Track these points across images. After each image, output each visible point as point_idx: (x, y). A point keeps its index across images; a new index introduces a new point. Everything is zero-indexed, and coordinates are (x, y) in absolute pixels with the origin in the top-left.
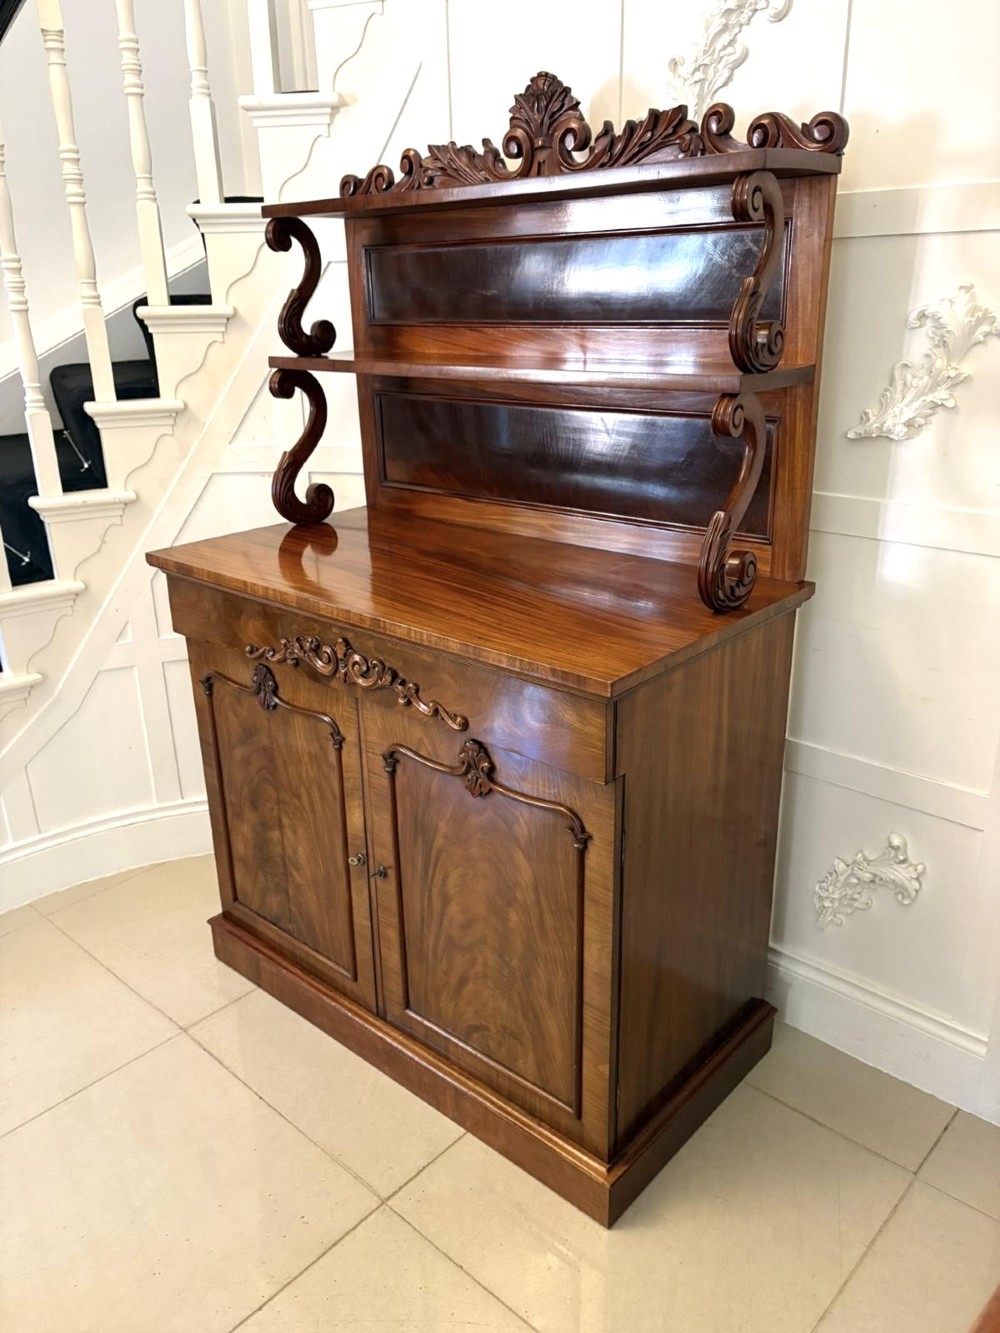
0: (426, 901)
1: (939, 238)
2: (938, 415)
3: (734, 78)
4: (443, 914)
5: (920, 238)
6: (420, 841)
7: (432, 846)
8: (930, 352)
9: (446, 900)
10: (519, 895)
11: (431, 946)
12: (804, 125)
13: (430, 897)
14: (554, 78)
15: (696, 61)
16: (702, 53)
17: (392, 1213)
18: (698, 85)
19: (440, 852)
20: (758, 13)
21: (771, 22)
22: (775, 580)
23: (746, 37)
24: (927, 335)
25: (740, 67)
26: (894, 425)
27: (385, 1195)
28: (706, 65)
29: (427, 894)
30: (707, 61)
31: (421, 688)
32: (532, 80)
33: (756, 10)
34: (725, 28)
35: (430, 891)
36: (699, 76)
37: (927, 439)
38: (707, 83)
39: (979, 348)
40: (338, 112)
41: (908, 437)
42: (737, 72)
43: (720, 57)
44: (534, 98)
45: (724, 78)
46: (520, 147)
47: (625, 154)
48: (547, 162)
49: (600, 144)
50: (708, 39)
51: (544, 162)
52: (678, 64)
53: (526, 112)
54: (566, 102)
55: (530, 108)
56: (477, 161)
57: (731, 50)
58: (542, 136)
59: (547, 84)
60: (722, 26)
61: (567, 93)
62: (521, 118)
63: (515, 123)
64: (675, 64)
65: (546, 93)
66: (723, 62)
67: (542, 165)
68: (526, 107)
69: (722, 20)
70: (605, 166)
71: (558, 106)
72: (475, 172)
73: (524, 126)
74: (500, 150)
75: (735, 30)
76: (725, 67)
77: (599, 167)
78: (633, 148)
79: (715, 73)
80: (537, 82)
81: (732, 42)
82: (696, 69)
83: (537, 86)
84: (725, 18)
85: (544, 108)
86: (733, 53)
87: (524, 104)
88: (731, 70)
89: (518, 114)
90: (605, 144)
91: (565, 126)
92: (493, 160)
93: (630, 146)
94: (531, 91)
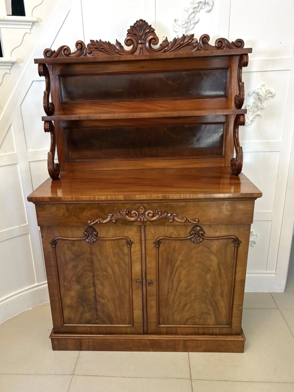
0: (170, 285)
1: (256, 73)
2: (257, 118)
3: (195, 27)
4: (178, 287)
5: (251, 73)
6: (169, 266)
7: (175, 266)
8: (255, 102)
9: (179, 281)
10: (211, 269)
11: (172, 299)
12: (232, 42)
13: (172, 283)
14: (145, 21)
15: (185, 21)
16: (187, 19)
17: (196, 380)
18: (186, 28)
19: (178, 266)
20: (202, 9)
21: (206, 12)
22: (226, 167)
23: (198, 15)
24: (254, 98)
25: (197, 24)
26: (248, 122)
27: (189, 377)
28: (188, 22)
29: (171, 282)
30: (188, 21)
31: (178, 214)
32: (137, 21)
33: (202, 8)
34: (194, 12)
35: (173, 281)
36: (186, 25)
37: (254, 124)
38: (187, 28)
39: (267, 100)
40: (34, 25)
41: (251, 123)
42: (196, 25)
43: (191, 20)
44: (139, 27)
45: (192, 27)
46: (132, 43)
47: (174, 47)
48: (143, 48)
49: (164, 44)
50: (189, 15)
51: (142, 48)
52: (176, 21)
53: (135, 32)
54: (151, 30)
55: (137, 31)
56: (113, 46)
57: (194, 19)
58: (141, 40)
59: (144, 23)
60: (193, 12)
61: (151, 27)
62: (132, 33)
63: (129, 35)
64: (175, 20)
65: (143, 26)
66: (192, 22)
67: (141, 49)
68: (135, 30)
69: (193, 10)
70: (166, 51)
71: (148, 30)
72: (113, 50)
73: (134, 36)
74: (123, 44)
75: (196, 13)
76: (193, 23)
77: (164, 51)
78: (177, 45)
79: (190, 25)
80: (139, 22)
81: (195, 17)
82: (185, 23)
83: (139, 23)
84: (194, 9)
85: (143, 31)
86: (194, 20)
87: (134, 29)
88: (194, 24)
89: (131, 32)
90: (166, 44)
91: (151, 37)
92: (120, 46)
93: (176, 45)
94: (136, 25)
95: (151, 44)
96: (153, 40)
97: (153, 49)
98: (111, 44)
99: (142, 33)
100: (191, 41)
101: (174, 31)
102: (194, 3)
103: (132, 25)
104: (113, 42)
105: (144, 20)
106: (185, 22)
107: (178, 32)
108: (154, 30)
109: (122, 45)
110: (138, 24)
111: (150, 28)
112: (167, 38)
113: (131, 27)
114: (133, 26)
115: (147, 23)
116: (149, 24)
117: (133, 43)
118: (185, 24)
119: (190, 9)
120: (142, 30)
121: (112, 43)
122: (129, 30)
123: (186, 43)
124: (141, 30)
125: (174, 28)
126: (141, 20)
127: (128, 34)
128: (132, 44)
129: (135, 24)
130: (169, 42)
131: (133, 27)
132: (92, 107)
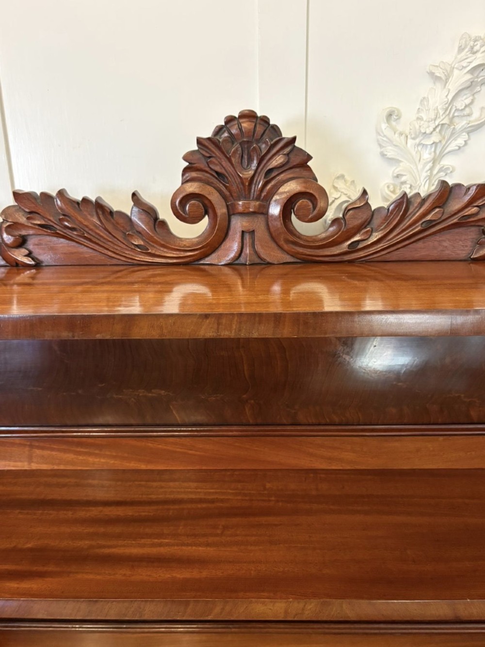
3: (469, 142)
14: (265, 120)
15: (435, 119)
16: (441, 112)
18: (433, 146)
28: (443, 125)
30: (446, 121)
32: (230, 120)
34: (470, 85)
36: (435, 137)
38: (440, 148)
42: (473, 136)
43: (454, 117)
44: (237, 145)
45: (460, 141)
46: (207, 208)
47: (394, 233)
48: (257, 235)
49: (354, 217)
50: (450, 97)
51: (252, 232)
52: (394, 117)
53: (220, 165)
54: (295, 160)
55: (229, 160)
56: (121, 221)
57: (467, 111)
58: (247, 197)
59: (260, 129)
60: (468, 84)
61: (295, 146)
62: (207, 169)
63: (194, 174)
64: (390, 115)
65: (258, 141)
66: (460, 124)
67: (247, 237)
68: (221, 156)
69: (469, 76)
70: (361, 246)
71: (278, 160)
72: (119, 236)
73: (214, 180)
74: (166, 214)
75: (478, 88)
76: (463, 130)
77: (349, 245)
78: (410, 226)
79: (452, 134)
80: (239, 124)
81: (472, 102)
82: (434, 129)
83: (241, 129)
84: (472, 74)
85: (255, 163)
86: (469, 115)
87: (218, 153)
88: (468, 133)
89: (202, 165)
90: (363, 216)
91: (291, 187)
92: (152, 222)
93: (407, 223)
94: (226, 134)
95: (293, 217)
96: (301, 202)
97: (299, 236)
98: (111, 213)
99: (251, 173)
100: (475, 210)
101: (383, 155)
102: (476, 49)
103: (208, 133)
104: (122, 205)
105: (259, 114)
106: (433, 126)
107: (400, 161)
108: (309, 158)
109: (161, 216)
110: (234, 131)
111: (291, 151)
112: (365, 192)
113: (199, 141)
114: (209, 139)
115: (275, 129)
116: (287, 134)
117: (210, 211)
118: (431, 133)
119: (456, 72)
120: (250, 160)
121: (115, 208)
122: (192, 153)
123: (455, 220)
124: (246, 157)
125: (380, 146)
126: (250, 115)
127: (186, 170)
128: (206, 213)
129: (219, 130)
130: (373, 208)
131: (207, 143)
132: (38, 452)
